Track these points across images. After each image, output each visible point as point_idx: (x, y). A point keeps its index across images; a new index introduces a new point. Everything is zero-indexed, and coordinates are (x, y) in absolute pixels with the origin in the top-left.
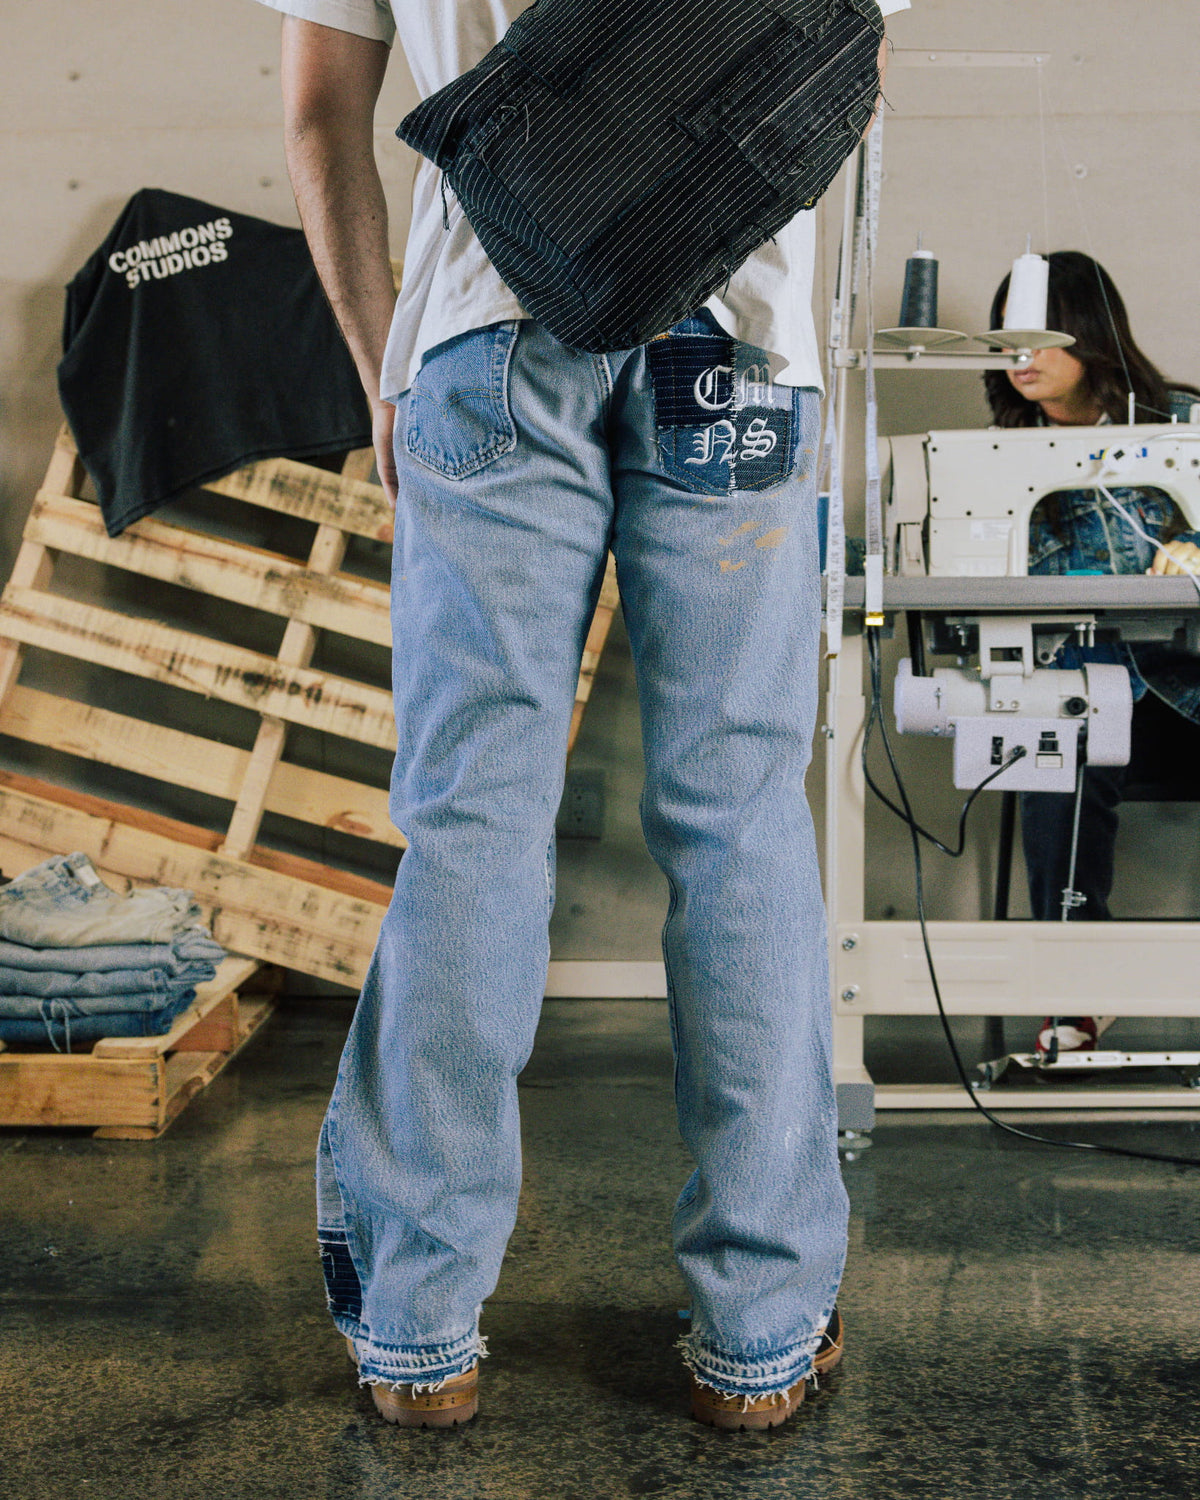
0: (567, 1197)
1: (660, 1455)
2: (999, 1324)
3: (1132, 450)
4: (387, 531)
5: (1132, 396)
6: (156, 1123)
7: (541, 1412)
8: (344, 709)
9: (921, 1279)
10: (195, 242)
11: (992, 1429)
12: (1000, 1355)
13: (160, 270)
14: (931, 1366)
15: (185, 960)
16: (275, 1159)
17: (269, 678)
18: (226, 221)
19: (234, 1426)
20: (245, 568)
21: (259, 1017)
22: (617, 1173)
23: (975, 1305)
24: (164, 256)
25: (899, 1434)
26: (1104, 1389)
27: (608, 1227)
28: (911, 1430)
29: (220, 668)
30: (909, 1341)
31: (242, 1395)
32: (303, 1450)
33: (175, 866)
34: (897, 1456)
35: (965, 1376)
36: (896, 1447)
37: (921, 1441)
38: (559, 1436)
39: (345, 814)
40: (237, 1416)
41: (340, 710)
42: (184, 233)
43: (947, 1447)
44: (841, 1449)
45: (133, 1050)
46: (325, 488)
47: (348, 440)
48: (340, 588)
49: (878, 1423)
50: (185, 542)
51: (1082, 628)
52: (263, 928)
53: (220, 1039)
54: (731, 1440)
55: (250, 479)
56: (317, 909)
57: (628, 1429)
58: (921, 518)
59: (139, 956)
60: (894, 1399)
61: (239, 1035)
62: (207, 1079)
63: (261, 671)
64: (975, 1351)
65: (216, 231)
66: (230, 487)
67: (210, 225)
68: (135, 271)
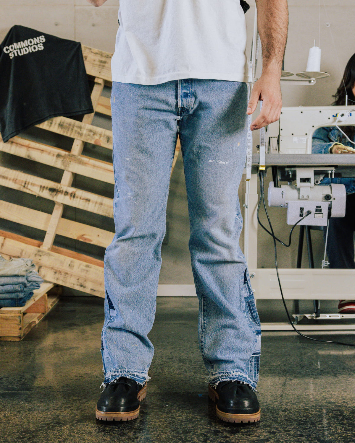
0: (159, 359)
1: (195, 440)
2: (305, 398)
3: (347, 114)
4: (97, 141)
5: (347, 96)
6: (21, 335)
7: (154, 427)
8: (83, 200)
9: (278, 384)
10: (33, 44)
11: (305, 431)
12: (306, 408)
13: (21, 53)
14: (283, 411)
15: (30, 282)
16: (61, 347)
17: (58, 190)
18: (43, 36)
19: (50, 433)
20: (49, 153)
21: (54, 302)
22: (176, 351)
23: (296, 392)
24: (22, 48)
25: (274, 433)
26: (341, 418)
27: (173, 368)
28: (278, 432)
29: (41, 187)
30: (275, 403)
31: (52, 422)
32: (73, 440)
33: (26, 252)
34: (274, 440)
35: (295, 414)
36: (273, 437)
37: (281, 435)
38: (160, 435)
39: (83, 235)
40: (50, 429)
41: (82, 201)
42: (29, 40)
43: (290, 437)
44: (255, 438)
45: (13, 311)
46: (77, 127)
47: (84, 111)
48: (81, 160)
49: (267, 429)
50: (29, 144)
51: (330, 172)
52: (55, 273)
53: (41, 309)
54: (218, 435)
55: (51, 123)
56: (74, 266)
57: (184, 432)
58: (277, 136)
59: (15, 280)
60: (271, 422)
61: (48, 308)
62: (37, 322)
63: (55, 187)
64: (297, 406)
65: (40, 40)
66: (44, 126)
67: (38, 38)
68: (12, 53)
